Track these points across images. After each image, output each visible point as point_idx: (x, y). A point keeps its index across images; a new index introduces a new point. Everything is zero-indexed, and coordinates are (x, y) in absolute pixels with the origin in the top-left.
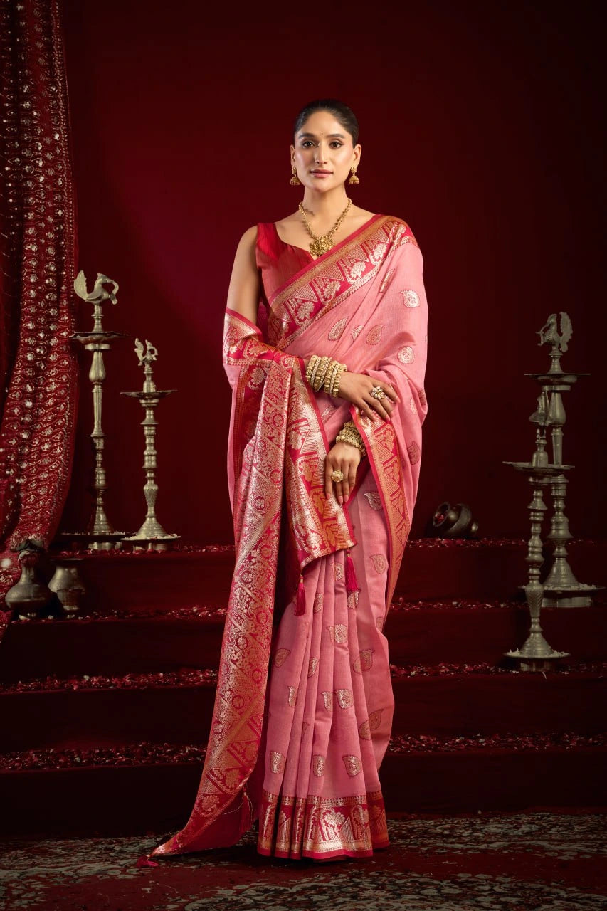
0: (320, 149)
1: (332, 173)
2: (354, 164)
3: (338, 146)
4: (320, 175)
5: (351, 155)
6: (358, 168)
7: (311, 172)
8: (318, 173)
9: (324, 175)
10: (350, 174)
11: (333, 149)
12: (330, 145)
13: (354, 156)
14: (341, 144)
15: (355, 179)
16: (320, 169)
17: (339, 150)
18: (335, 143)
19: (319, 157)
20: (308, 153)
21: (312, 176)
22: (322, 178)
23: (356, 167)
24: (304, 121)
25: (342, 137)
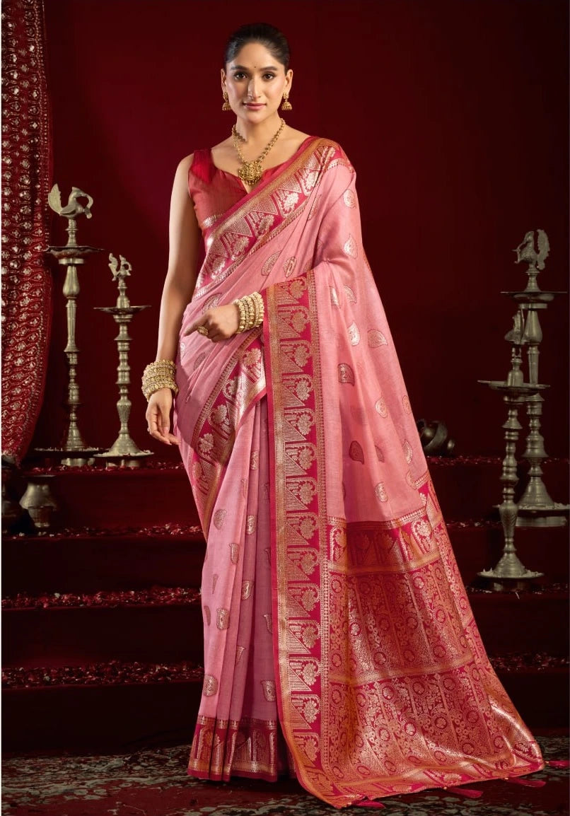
0: (253, 83)
1: (266, 104)
2: (286, 91)
3: (271, 77)
4: (253, 107)
5: (284, 83)
6: (290, 93)
7: (243, 104)
8: (252, 106)
9: (258, 107)
10: (283, 100)
11: (265, 81)
12: (263, 77)
13: (286, 82)
14: (274, 76)
15: (288, 105)
16: (253, 103)
17: (272, 82)
18: (268, 75)
19: (253, 91)
20: (241, 85)
21: (245, 107)
22: (256, 110)
23: (288, 93)
24: (237, 53)
25: (275, 69)
